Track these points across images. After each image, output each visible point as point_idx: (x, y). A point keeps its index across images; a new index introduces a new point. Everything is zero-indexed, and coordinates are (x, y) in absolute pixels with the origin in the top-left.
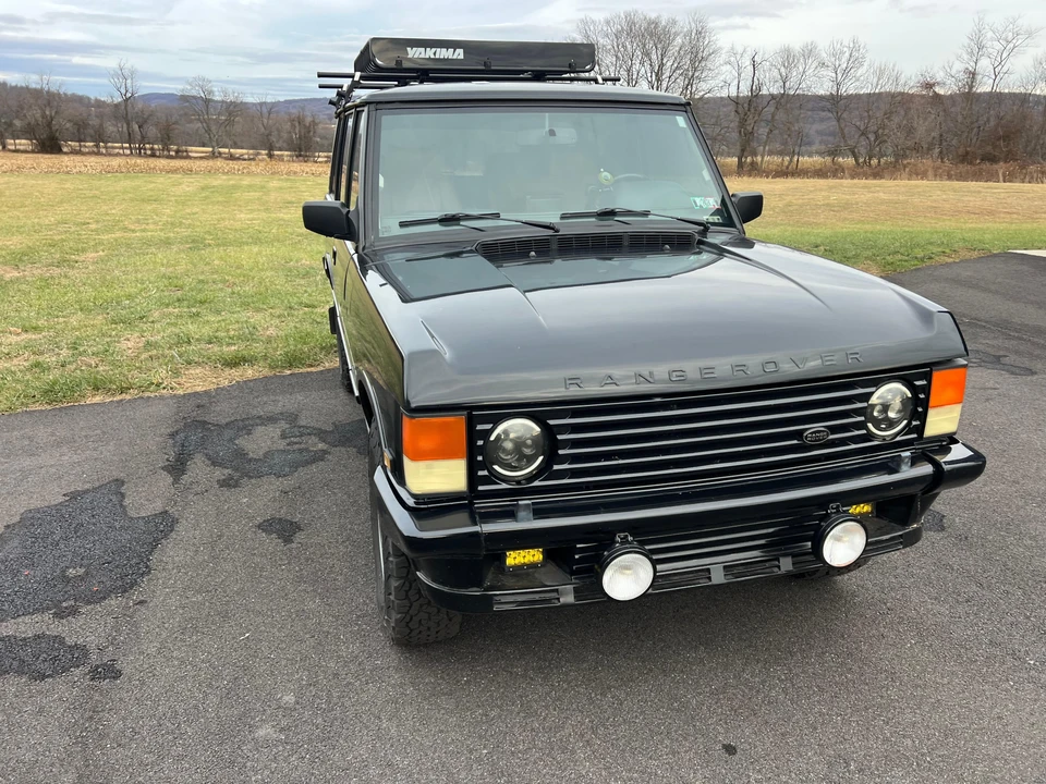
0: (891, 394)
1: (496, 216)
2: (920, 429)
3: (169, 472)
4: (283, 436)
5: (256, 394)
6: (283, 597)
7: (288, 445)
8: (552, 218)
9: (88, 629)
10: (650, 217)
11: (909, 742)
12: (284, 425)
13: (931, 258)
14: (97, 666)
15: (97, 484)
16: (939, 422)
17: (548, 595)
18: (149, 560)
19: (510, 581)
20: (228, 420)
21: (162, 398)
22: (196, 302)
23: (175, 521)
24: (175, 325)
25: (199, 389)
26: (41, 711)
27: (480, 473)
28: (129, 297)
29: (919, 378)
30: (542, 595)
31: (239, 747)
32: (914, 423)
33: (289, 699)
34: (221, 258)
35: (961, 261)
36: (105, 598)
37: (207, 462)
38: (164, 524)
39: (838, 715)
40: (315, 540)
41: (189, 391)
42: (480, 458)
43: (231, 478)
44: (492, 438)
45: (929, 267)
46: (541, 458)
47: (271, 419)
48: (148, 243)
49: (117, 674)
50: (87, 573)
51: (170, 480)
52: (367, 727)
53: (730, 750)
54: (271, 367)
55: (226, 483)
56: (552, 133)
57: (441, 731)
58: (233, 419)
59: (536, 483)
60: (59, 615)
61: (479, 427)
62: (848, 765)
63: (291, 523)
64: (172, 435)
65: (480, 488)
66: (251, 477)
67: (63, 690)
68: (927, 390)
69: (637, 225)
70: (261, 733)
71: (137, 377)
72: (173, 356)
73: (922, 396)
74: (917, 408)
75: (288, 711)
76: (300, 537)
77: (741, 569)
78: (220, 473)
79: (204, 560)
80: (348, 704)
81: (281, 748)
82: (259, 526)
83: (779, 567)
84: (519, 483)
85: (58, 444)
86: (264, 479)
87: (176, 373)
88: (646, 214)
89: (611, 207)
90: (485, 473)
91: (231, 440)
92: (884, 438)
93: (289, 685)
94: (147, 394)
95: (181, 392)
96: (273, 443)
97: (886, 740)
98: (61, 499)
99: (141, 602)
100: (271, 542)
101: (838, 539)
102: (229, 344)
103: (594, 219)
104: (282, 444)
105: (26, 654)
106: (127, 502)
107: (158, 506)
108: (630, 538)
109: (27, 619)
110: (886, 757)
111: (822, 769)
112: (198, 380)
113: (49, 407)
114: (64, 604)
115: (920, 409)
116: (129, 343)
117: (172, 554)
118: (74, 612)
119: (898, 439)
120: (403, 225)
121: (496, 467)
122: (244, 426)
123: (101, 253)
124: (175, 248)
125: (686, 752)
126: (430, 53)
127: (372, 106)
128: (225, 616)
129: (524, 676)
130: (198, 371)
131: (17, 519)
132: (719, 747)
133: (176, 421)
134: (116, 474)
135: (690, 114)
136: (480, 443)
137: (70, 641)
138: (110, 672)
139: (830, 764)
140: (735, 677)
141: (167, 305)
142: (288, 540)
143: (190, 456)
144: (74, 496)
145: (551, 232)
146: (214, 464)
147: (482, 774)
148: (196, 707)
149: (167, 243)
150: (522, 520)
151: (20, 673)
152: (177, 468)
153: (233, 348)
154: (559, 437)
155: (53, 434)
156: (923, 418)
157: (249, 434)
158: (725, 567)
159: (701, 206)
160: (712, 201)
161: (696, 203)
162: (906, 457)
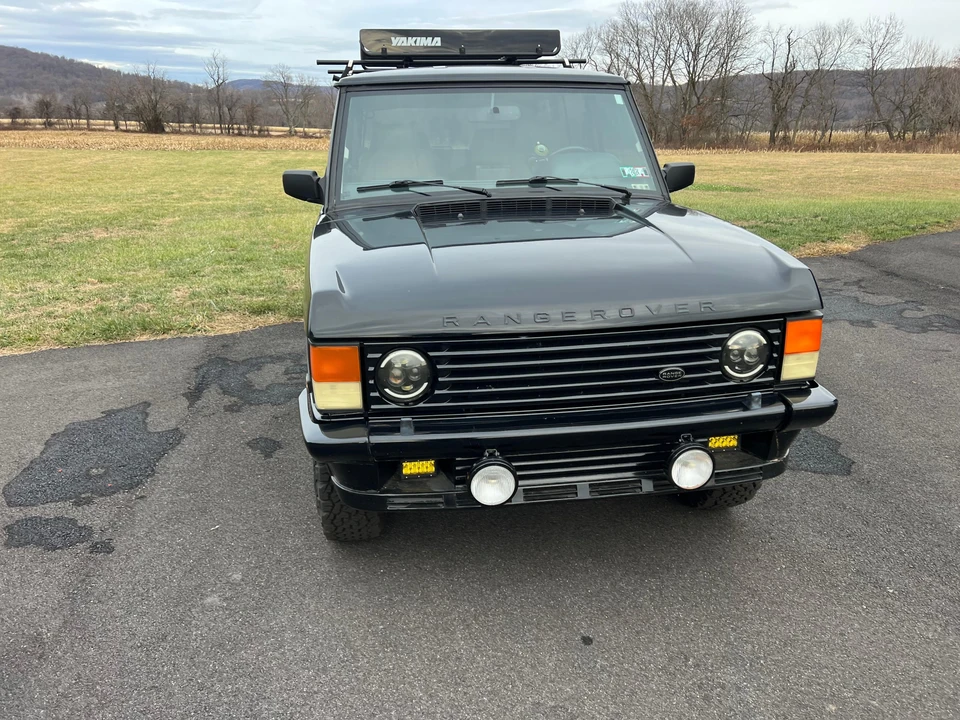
0: (746, 340)
1: (440, 183)
2: (778, 373)
3: (187, 398)
4: (286, 372)
5: (273, 337)
6: (253, 500)
7: (288, 379)
8: (488, 185)
9: (95, 516)
10: (579, 185)
11: (750, 646)
12: (289, 363)
13: (924, 228)
14: (97, 543)
15: (129, 405)
16: (796, 367)
17: (434, 500)
18: (155, 465)
19: (406, 487)
20: (243, 358)
21: (196, 338)
22: (243, 260)
23: (183, 436)
24: (219, 279)
25: (227, 332)
26: (47, 573)
27: (372, 394)
28: (192, 255)
29: (775, 327)
30: (430, 499)
31: (189, 610)
32: (770, 367)
33: (238, 577)
34: (275, 224)
35: (955, 231)
36: (114, 493)
37: (220, 391)
38: (174, 438)
39: (692, 620)
40: (291, 456)
41: (219, 333)
42: (371, 382)
43: (235, 404)
44: (383, 366)
45: (918, 237)
46: (426, 384)
47: (280, 359)
48: (216, 210)
49: (111, 550)
50: (105, 473)
51: (186, 403)
52: (292, 602)
53: (587, 641)
54: (290, 316)
55: (230, 409)
56: (496, 110)
57: (351, 609)
58: (249, 356)
59: (421, 405)
60: (77, 504)
61: (370, 356)
62: (687, 659)
63: (275, 442)
64: (197, 369)
65: (373, 407)
66: (251, 405)
67: (66, 560)
68: (782, 337)
69: (566, 192)
70: (209, 600)
71: (178, 321)
72: (210, 305)
73: (776, 343)
74: (774, 354)
75: (233, 585)
76: (279, 454)
77: (606, 488)
78: (227, 400)
79: (198, 468)
80: (282, 583)
81: (221, 612)
82: (248, 444)
83: (641, 488)
84: (407, 404)
85: (106, 372)
86: (262, 407)
87: (210, 318)
88: (574, 181)
89: (541, 175)
90: (377, 394)
91: (243, 374)
92: (741, 379)
93: (239, 566)
94: (184, 335)
95: (212, 334)
96: (277, 377)
97: (729, 643)
98: (99, 415)
99: (142, 497)
100: (255, 457)
101: (685, 464)
102: (258, 296)
103: (527, 186)
104: (283, 379)
105: (46, 531)
106: (149, 419)
107: (172, 424)
108: (497, 454)
109: (53, 505)
110: (724, 657)
111: (662, 661)
112: (228, 325)
113: (106, 343)
114: (83, 496)
115: (775, 355)
116: (179, 293)
117: (174, 461)
118: (89, 501)
119: (755, 380)
120: (360, 190)
121: (387, 390)
122: (256, 363)
123: (177, 218)
124: (238, 215)
125: (549, 639)
126: (411, 41)
127: (343, 89)
128: (204, 511)
129: (431, 572)
130: (228, 317)
131: (63, 429)
132: (579, 637)
133: (203, 357)
134: (146, 398)
135: (628, 93)
136: (371, 369)
137: (80, 523)
138: (107, 548)
139: (671, 659)
140: (612, 584)
141: (219, 262)
142: (268, 455)
143: (207, 385)
144: (109, 414)
145: (484, 197)
146: (224, 393)
147: (374, 644)
148: (164, 578)
149: (233, 210)
150: (404, 434)
151: (38, 544)
152: (194, 395)
153: (262, 299)
154: (439, 367)
155: (104, 365)
156: (779, 363)
157: (258, 370)
158: (590, 485)
159: (629, 175)
160: (640, 171)
161: (624, 171)
162: (756, 396)
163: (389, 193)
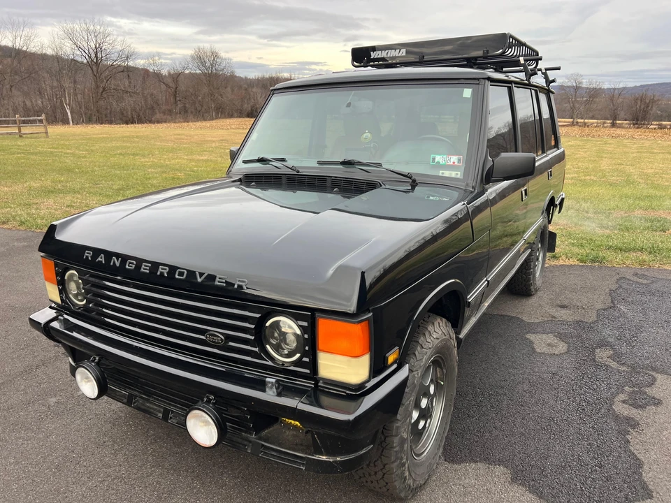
2: (314, 365)
8: (314, 163)
27: (61, 295)
32: (306, 359)
42: (60, 287)
44: (66, 278)
56: (349, 105)
59: (81, 311)
68: (313, 332)
73: (306, 336)
103: (341, 167)
115: (307, 348)
120: (244, 162)
121: (71, 296)
126: (384, 53)
136: (59, 278)
154: (85, 287)
156: (314, 358)
159: (438, 163)
160: (454, 159)
161: (434, 159)
162: (269, 382)
163: (258, 165)
